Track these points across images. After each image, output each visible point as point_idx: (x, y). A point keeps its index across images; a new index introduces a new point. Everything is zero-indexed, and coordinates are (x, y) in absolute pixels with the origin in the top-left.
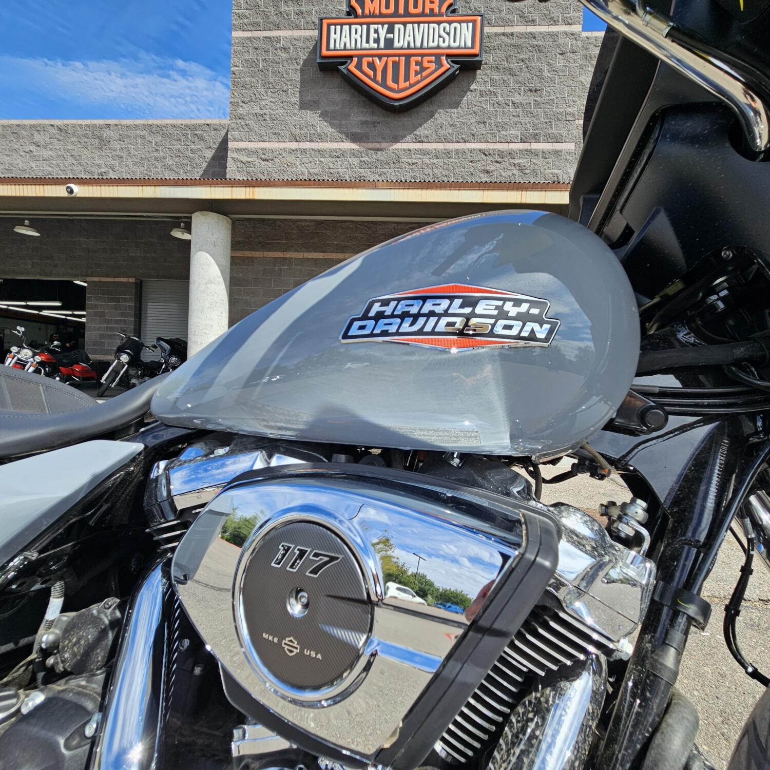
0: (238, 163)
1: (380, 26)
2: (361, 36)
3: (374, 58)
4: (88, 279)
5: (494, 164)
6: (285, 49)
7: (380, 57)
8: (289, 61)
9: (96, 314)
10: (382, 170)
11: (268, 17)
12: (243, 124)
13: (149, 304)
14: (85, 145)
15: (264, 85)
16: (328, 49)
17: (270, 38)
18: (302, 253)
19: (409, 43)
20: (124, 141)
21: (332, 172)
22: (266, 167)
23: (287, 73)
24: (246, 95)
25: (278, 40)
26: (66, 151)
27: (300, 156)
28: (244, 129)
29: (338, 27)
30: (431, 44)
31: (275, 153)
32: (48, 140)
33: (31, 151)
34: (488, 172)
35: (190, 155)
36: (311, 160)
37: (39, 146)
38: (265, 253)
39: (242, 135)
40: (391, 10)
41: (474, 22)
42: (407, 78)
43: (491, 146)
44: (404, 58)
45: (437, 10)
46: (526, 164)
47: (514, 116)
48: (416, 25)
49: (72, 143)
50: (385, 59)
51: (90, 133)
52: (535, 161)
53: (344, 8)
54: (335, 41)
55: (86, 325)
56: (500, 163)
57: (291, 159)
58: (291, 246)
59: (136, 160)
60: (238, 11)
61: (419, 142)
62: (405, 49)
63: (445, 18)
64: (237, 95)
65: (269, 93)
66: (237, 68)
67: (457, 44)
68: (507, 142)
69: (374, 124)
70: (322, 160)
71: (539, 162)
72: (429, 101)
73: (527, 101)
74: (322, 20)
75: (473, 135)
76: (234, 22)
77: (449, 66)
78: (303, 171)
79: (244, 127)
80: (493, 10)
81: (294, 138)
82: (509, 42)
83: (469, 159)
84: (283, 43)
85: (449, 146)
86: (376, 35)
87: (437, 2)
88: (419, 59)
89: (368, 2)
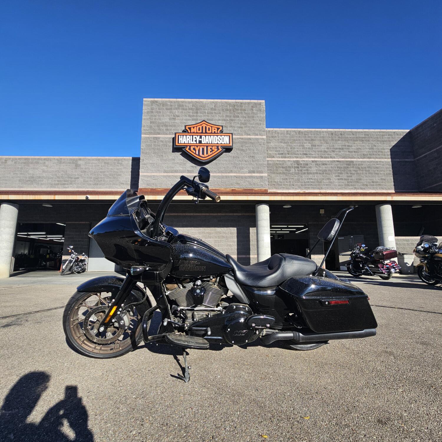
0: (143, 181)
1: (197, 136)
2: (190, 139)
3: (195, 147)
7: (197, 146)
8: (164, 145)
11: (155, 130)
15: (154, 153)
16: (178, 143)
17: (156, 137)
19: (207, 142)
25: (159, 138)
29: (182, 136)
30: (215, 143)
31: (158, 177)
39: (145, 171)
41: (229, 136)
42: (207, 153)
43: (238, 175)
44: (206, 147)
45: (216, 132)
46: (251, 181)
47: (245, 165)
48: (209, 136)
50: (199, 147)
52: (254, 180)
54: (181, 140)
56: (242, 180)
57: (164, 179)
60: (144, 128)
61: (212, 173)
62: (206, 144)
63: (219, 134)
65: (156, 156)
67: (224, 143)
68: (244, 173)
73: (250, 160)
74: (176, 133)
76: (143, 132)
77: (221, 149)
80: (236, 131)
81: (165, 172)
82: (242, 141)
83: (231, 179)
84: (161, 139)
85: (223, 174)
86: (195, 139)
87: (216, 129)
88: (211, 147)
89: (192, 128)
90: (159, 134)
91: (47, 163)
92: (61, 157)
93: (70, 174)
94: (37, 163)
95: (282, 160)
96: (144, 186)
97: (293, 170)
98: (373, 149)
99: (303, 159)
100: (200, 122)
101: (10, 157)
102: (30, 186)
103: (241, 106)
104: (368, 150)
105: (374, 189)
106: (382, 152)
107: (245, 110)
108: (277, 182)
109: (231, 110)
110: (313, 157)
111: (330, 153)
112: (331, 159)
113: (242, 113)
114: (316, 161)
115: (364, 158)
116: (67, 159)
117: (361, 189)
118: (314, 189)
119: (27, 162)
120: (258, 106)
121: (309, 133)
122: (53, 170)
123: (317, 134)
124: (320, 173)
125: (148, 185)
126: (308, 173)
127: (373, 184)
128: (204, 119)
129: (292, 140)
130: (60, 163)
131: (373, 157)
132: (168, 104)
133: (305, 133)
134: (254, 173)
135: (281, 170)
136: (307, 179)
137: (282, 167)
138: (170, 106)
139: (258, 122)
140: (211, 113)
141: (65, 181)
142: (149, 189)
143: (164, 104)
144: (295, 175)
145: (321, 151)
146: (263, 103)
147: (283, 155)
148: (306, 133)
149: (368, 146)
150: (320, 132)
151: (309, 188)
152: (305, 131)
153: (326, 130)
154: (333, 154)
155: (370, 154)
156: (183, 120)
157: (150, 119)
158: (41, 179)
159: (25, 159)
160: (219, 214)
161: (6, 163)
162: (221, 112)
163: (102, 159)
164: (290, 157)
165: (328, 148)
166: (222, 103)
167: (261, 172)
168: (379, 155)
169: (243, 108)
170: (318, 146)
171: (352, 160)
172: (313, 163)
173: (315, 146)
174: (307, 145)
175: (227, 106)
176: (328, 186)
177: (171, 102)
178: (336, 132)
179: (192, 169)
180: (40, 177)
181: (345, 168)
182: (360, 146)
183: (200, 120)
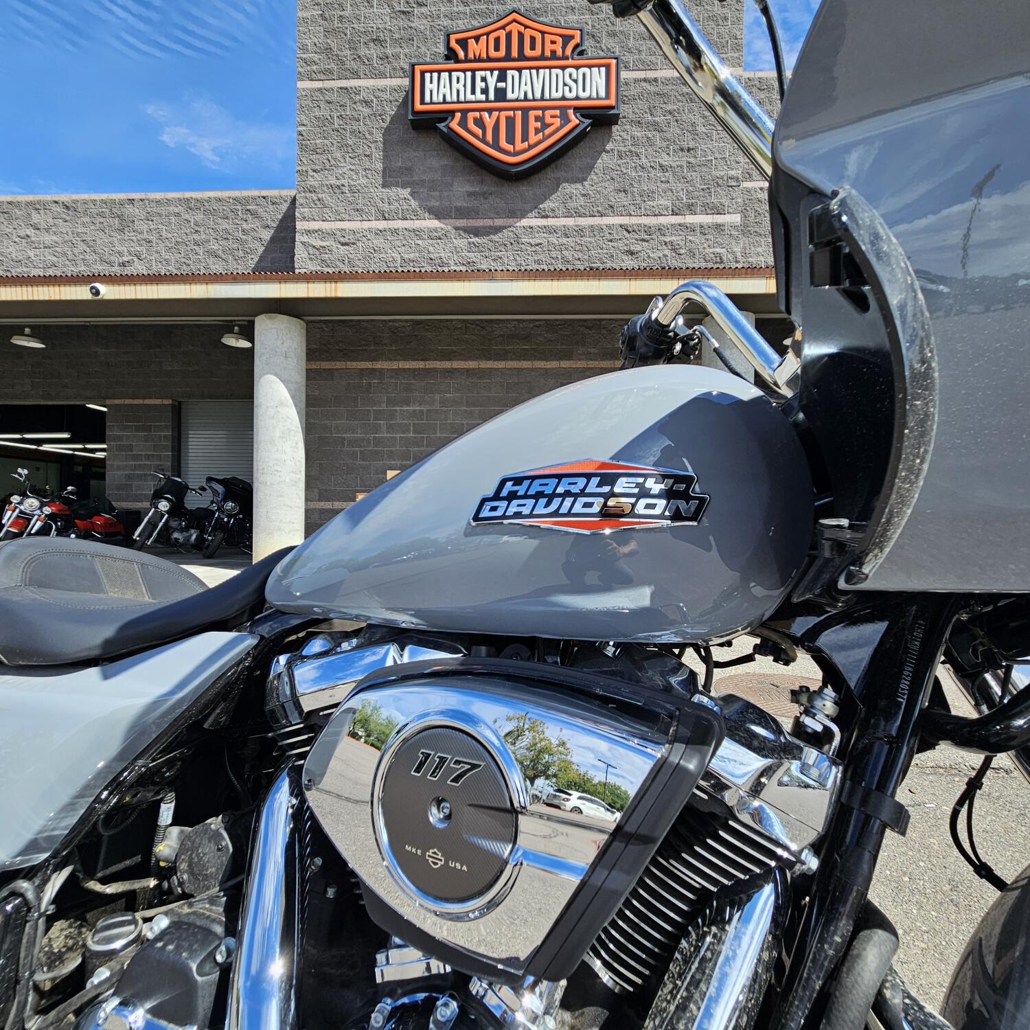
0: (310, 248)
1: (488, 73)
2: (465, 86)
3: (482, 113)
4: (108, 402)
5: (639, 242)
6: (367, 103)
7: (490, 111)
8: (373, 117)
9: (120, 448)
10: (497, 254)
11: (343, 63)
12: (315, 198)
13: (190, 432)
14: (101, 226)
15: (340, 148)
16: (422, 102)
17: (346, 89)
18: (395, 363)
19: (526, 94)
20: (152, 221)
21: (432, 257)
22: (347, 253)
23: (371, 133)
24: (317, 162)
26: (75, 235)
27: (390, 239)
28: (316, 204)
29: (435, 75)
30: (555, 95)
31: (358, 235)
32: (51, 221)
33: (28, 236)
34: (632, 253)
35: (242, 237)
36: (404, 242)
37: (38, 229)
38: (349, 363)
39: (314, 213)
40: (502, 53)
41: (608, 67)
42: (525, 138)
43: (634, 220)
44: (520, 112)
45: (560, 53)
46: (680, 242)
47: (662, 182)
48: (534, 71)
49: (84, 224)
50: (495, 114)
51: (107, 211)
52: (690, 238)
53: (442, 49)
54: (431, 92)
55: (107, 462)
56: (647, 241)
57: (378, 242)
58: (381, 354)
59: (170, 245)
60: (304, 56)
61: (543, 217)
62: (521, 101)
63: (570, 62)
64: (305, 162)
65: (348, 159)
66: (304, 128)
67: (587, 94)
68: (655, 215)
69: (485, 195)
70: (419, 242)
71: (697, 239)
72: (553, 165)
73: (678, 163)
74: (413, 66)
75: (612, 207)
76: (300, 69)
77: (578, 122)
78: (394, 256)
79: (317, 202)
80: (630, 52)
81: (382, 215)
82: (652, 89)
83: (608, 237)
84: (363, 95)
86: (483, 84)
87: (560, 42)
88: (540, 113)
89: (472, 42)
90: (356, 75)
96: (310, 268)
100: (498, 16)
125: (324, 263)
128: (512, 7)
134: (693, 212)
139: (716, 10)
157: (323, 18)
167: (719, 210)
179: (473, 203)
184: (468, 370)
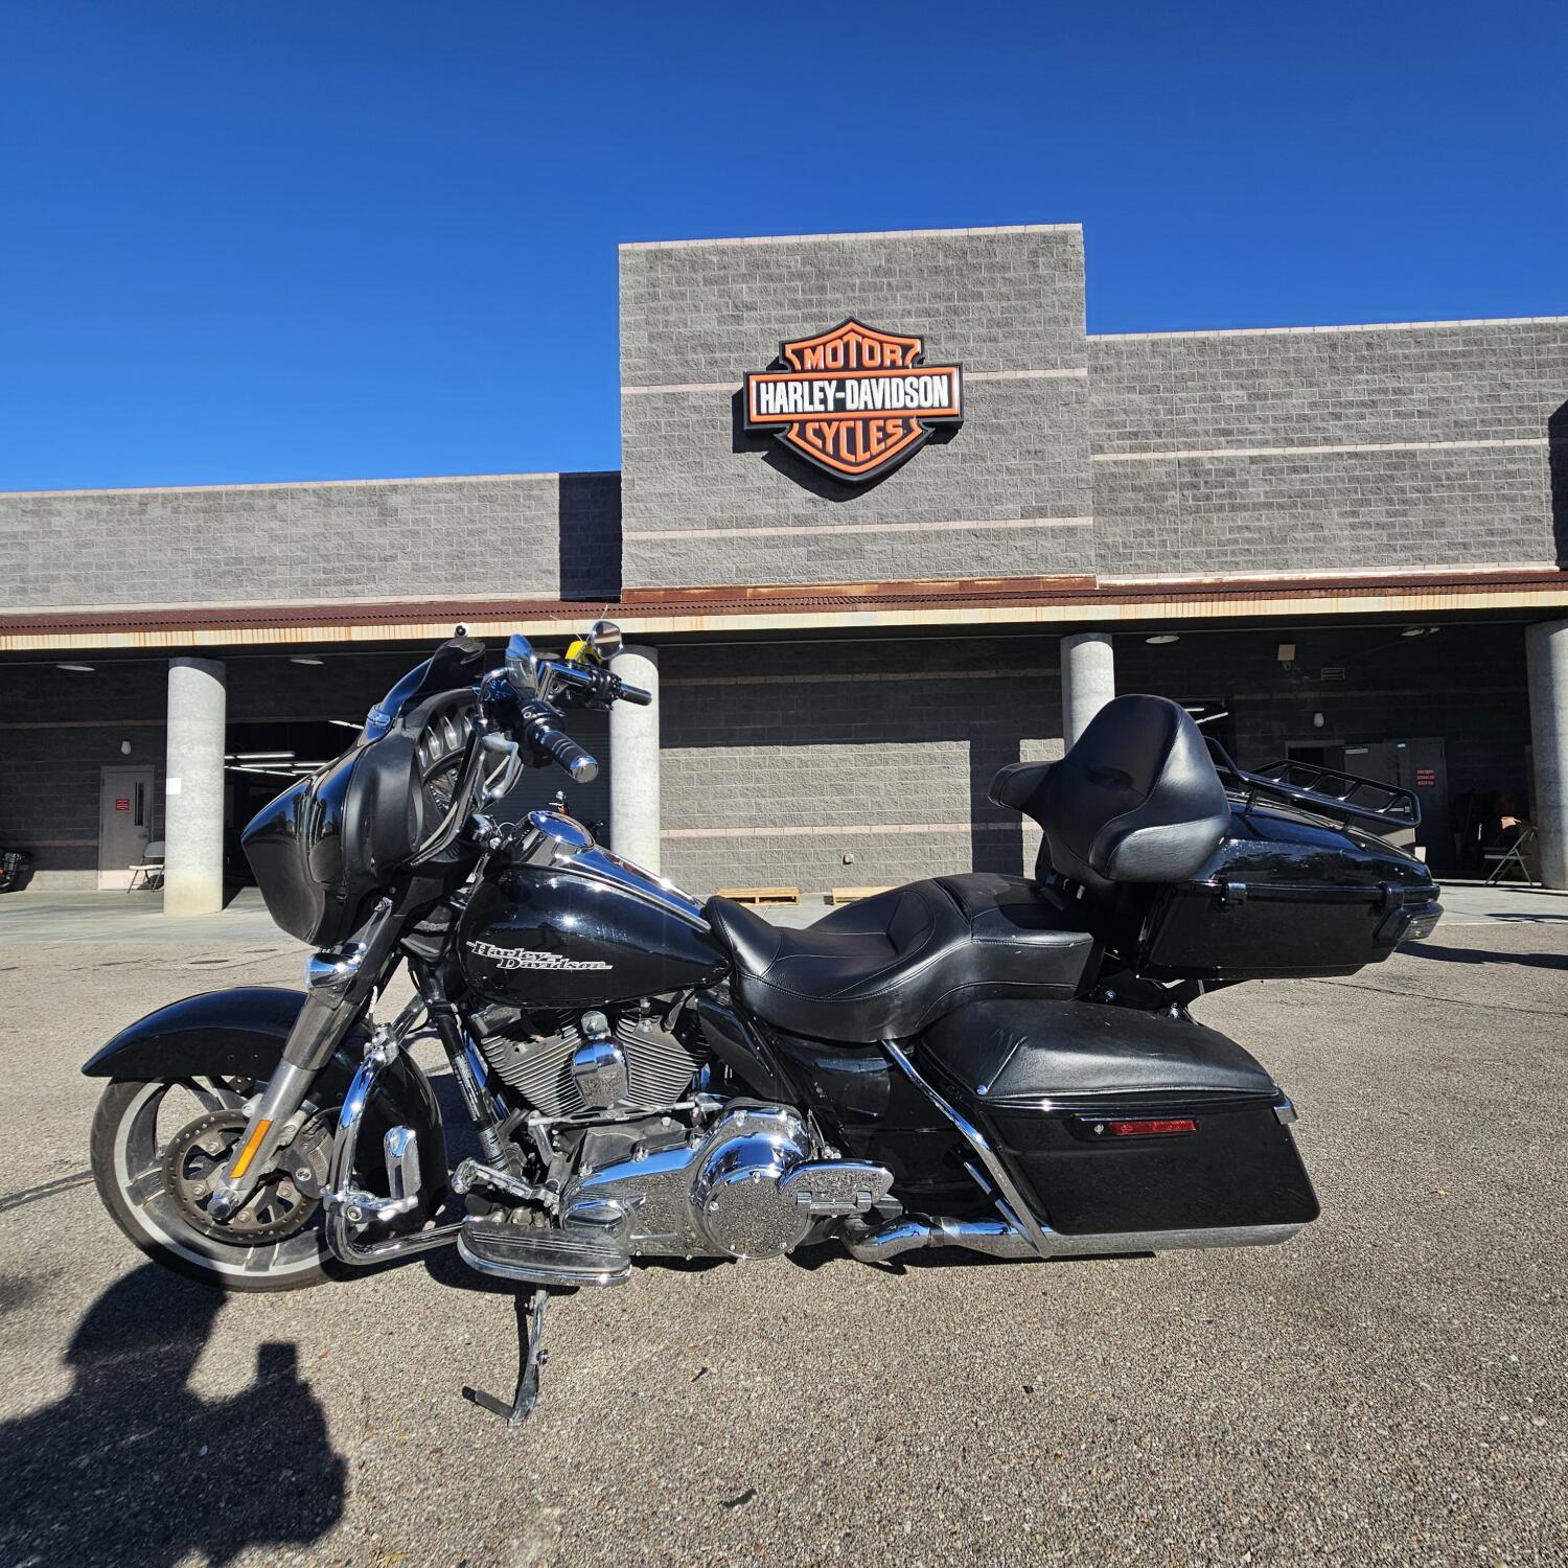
0: (638, 560)
1: (826, 383)
2: (802, 396)
3: (821, 424)
5: (989, 548)
6: (696, 408)
7: (829, 422)
8: (702, 423)
10: (838, 561)
11: (669, 367)
12: (642, 508)
14: (359, 516)
15: (668, 456)
16: (759, 413)
17: (673, 394)
18: (734, 679)
19: (866, 404)
21: (770, 567)
22: (677, 564)
24: (643, 470)
25: (685, 396)
27: (724, 548)
28: (643, 514)
29: (771, 385)
30: (896, 405)
31: (690, 545)
32: (299, 512)
34: (981, 560)
36: (740, 552)
37: (285, 521)
39: (642, 523)
41: (949, 377)
42: (867, 448)
43: (983, 525)
44: (861, 423)
45: (900, 362)
46: (1031, 547)
47: (1009, 485)
48: (874, 381)
51: (366, 498)
52: (1042, 542)
54: (767, 402)
56: (997, 546)
60: (627, 361)
61: (886, 523)
62: (861, 411)
64: (631, 470)
65: (676, 466)
66: (628, 435)
67: (927, 404)
68: (1004, 519)
69: (823, 502)
70: (756, 551)
73: (1026, 466)
75: (958, 511)
76: (624, 375)
77: (920, 430)
78: (729, 567)
79: (644, 511)
80: (970, 354)
81: (714, 524)
82: (995, 392)
83: (956, 542)
84: (692, 401)
85: (927, 527)
86: (821, 395)
87: (899, 352)
88: (881, 423)
89: (808, 352)
90: (684, 380)
91: (281, 507)
92: (327, 484)
93: (365, 543)
94: (250, 508)
95: (1133, 461)
96: (639, 580)
97: (1174, 498)
98: (1497, 398)
99: (1217, 453)
100: (833, 324)
101: (155, 491)
102: (233, 592)
103: (991, 254)
104: (1477, 404)
105: (1494, 560)
106: (1532, 410)
107: (1004, 268)
108: (1115, 546)
109: (948, 271)
110: (1253, 444)
111: (1324, 424)
112: (1326, 449)
113: (992, 282)
114: (1265, 459)
115: (1461, 437)
116: (350, 490)
117: (1443, 560)
118: (1255, 566)
119: (214, 507)
120: (1058, 249)
121: (1239, 346)
122: (303, 531)
123: (1270, 350)
124: (1281, 507)
125: (653, 575)
126: (1233, 508)
127: (1491, 540)
128: (848, 315)
129: (1173, 379)
130: (327, 506)
131: (1496, 432)
132: (711, 262)
133: (1227, 349)
134: (1045, 516)
135: (1128, 499)
136: (1231, 530)
137: (1134, 489)
138: (720, 269)
139: (1057, 312)
140: (876, 288)
141: (349, 570)
142: (658, 590)
143: (695, 262)
144: (1185, 518)
145: (1288, 419)
146: (1074, 233)
147: (1137, 439)
148: (1229, 348)
149: (1475, 387)
150: (1284, 340)
151: (1237, 563)
152: (1226, 341)
153: (1308, 330)
154: (1333, 428)
155: (1482, 421)
156: (769, 321)
157: (648, 323)
158: (268, 568)
159: (208, 496)
160: (916, 676)
161: (143, 512)
162: (914, 281)
163: (471, 485)
164: (1166, 448)
165: (1313, 405)
166: (915, 243)
167: (1070, 512)
168: (1520, 422)
169: (999, 259)
170: (1275, 396)
171: (1410, 446)
172: (1254, 467)
173: (1266, 396)
174: (1234, 395)
175: (934, 257)
176: (1313, 555)
177: (722, 252)
178: (1347, 336)
179: (809, 510)
180: (262, 559)
181: (1381, 479)
182: (1445, 388)
183: (832, 319)
184: (812, 685)
